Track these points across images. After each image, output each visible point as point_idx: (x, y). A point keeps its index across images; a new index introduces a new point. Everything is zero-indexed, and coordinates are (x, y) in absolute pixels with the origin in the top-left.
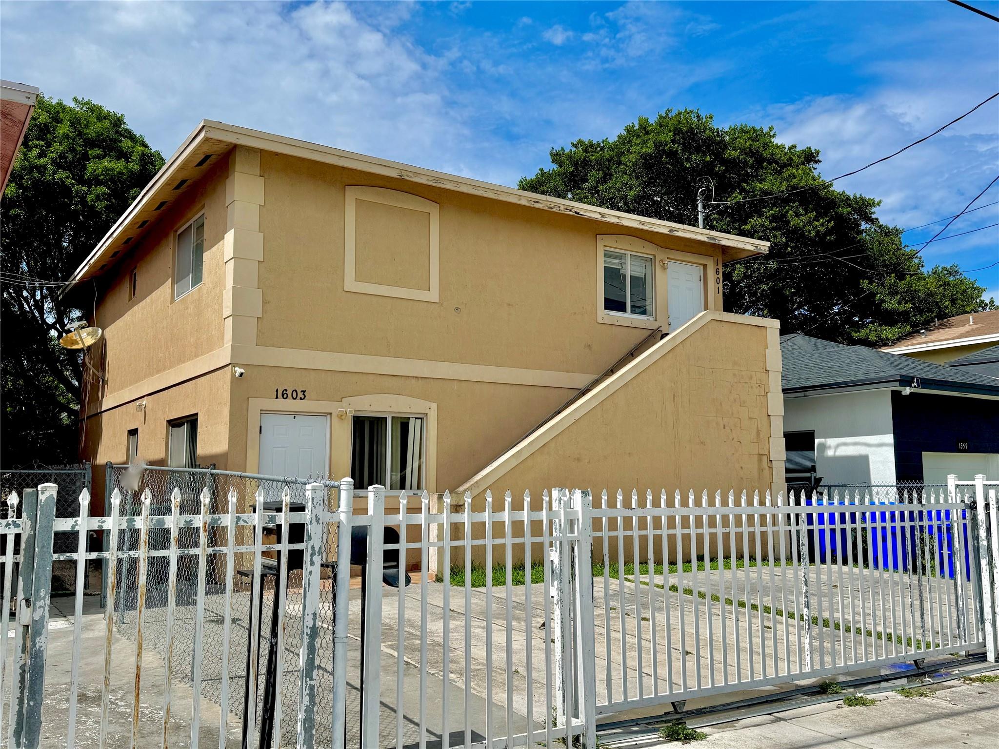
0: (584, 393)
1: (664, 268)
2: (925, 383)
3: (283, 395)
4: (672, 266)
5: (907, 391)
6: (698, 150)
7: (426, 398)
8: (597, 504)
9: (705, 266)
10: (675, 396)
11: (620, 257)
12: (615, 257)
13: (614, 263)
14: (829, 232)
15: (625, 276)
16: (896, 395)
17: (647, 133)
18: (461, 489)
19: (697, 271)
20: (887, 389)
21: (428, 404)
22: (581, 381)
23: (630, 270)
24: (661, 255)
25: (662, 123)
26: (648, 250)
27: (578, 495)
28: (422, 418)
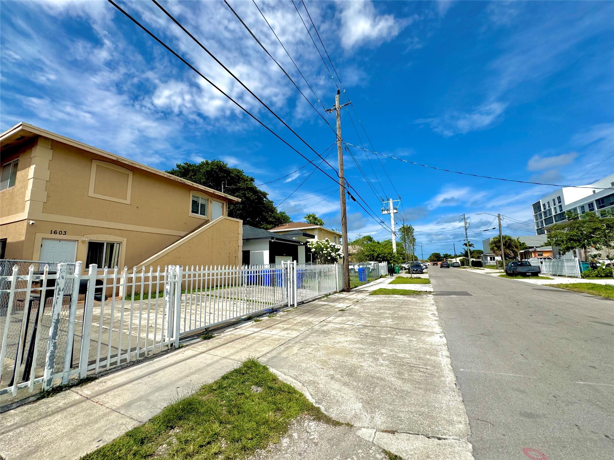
0: (183, 238)
1: (211, 202)
2: (277, 239)
3: (54, 233)
4: (214, 202)
5: (273, 241)
6: (222, 172)
7: (122, 236)
8: (184, 270)
9: (223, 204)
10: (212, 239)
11: (198, 198)
12: (196, 197)
13: (196, 199)
15: (199, 203)
16: (270, 242)
17: (208, 165)
19: (221, 205)
20: (268, 240)
21: (123, 239)
22: (182, 234)
24: (210, 199)
25: (213, 163)
26: (207, 197)
27: (178, 266)
28: (120, 244)
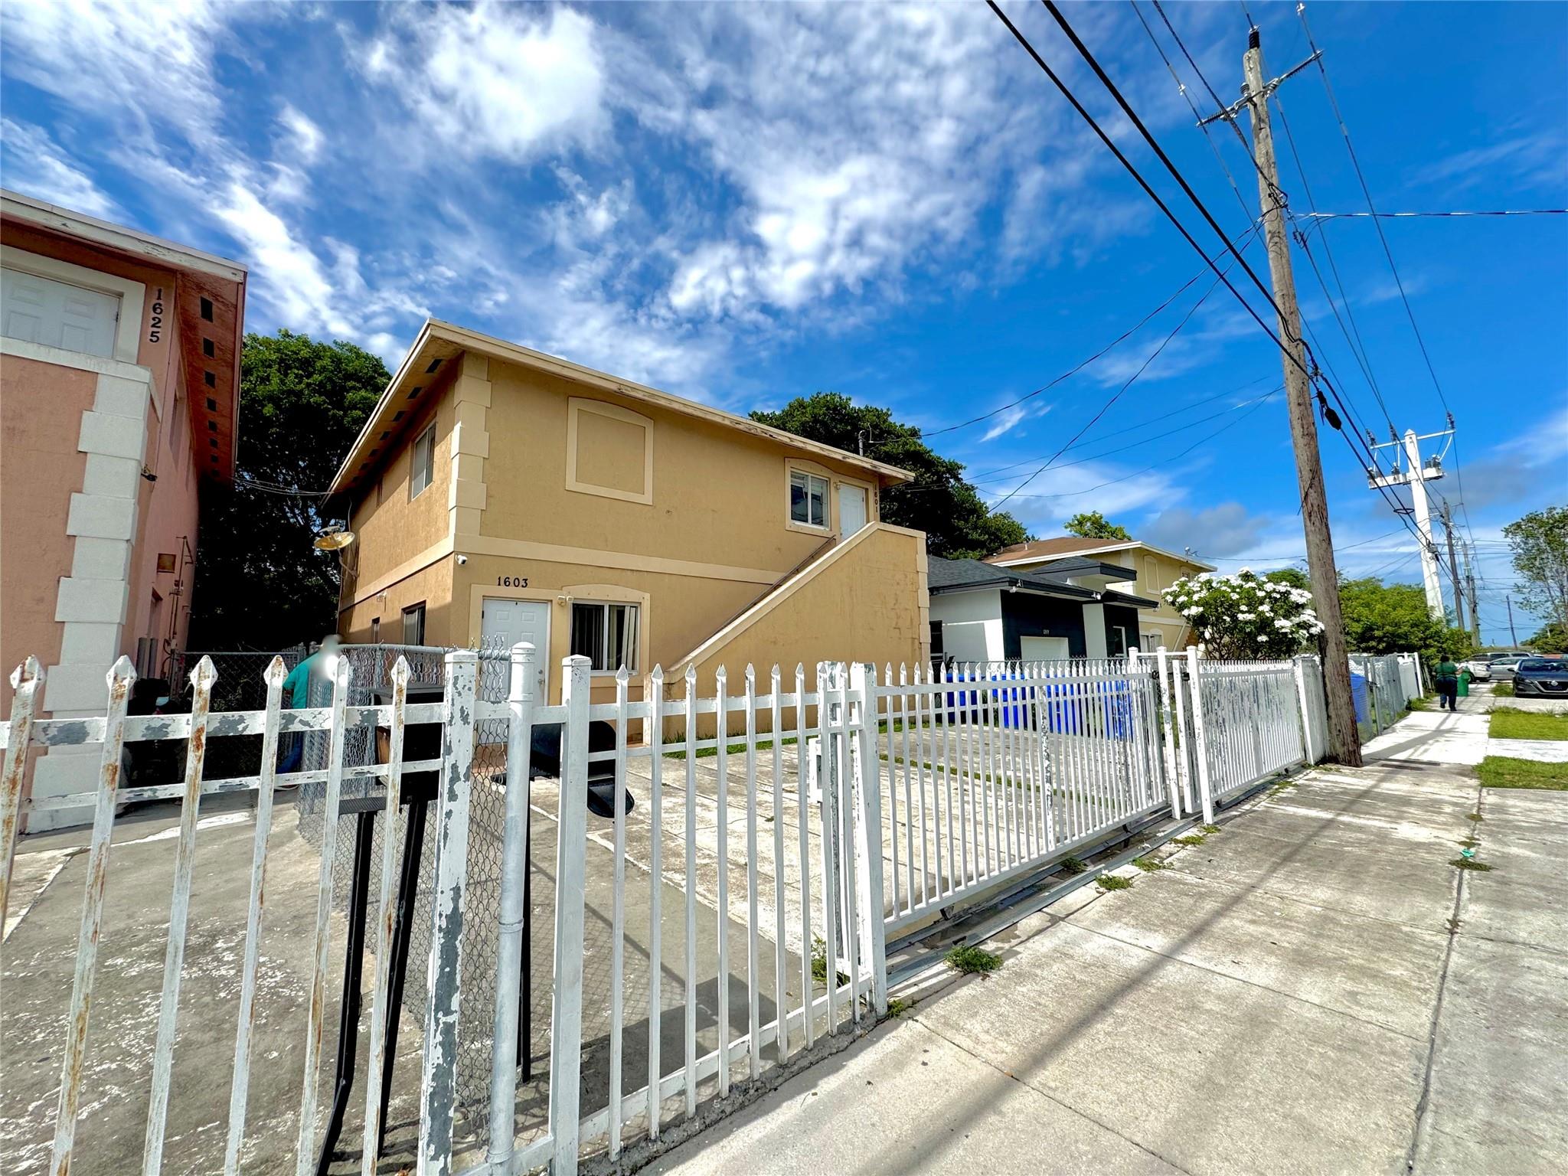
0: (777, 588)
1: (837, 489)
2: (1027, 584)
4: (843, 488)
5: (1014, 589)
6: (841, 421)
7: (640, 589)
9: (867, 490)
11: (803, 477)
12: (799, 478)
13: (798, 483)
14: (933, 482)
15: (806, 494)
18: (673, 669)
19: (861, 493)
20: (998, 588)
23: (810, 489)
24: (833, 478)
25: (815, 403)
26: (823, 474)
28: (636, 606)
